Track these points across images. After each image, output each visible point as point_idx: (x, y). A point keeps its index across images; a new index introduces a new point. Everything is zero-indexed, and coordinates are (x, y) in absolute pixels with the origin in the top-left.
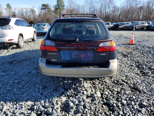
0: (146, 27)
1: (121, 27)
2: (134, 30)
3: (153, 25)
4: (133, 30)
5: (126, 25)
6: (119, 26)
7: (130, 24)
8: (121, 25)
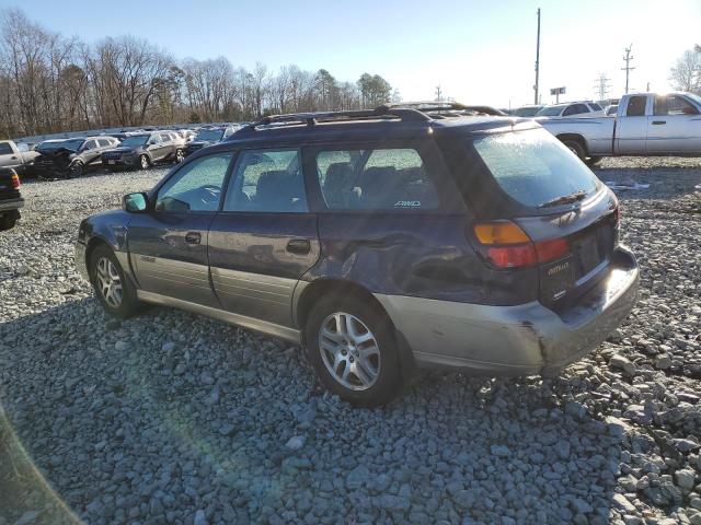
0: (183, 150)
1: (80, 158)
2: (144, 166)
3: (207, 142)
4: (141, 168)
5: (100, 149)
6: (68, 155)
7: (113, 142)
8: (79, 152)
